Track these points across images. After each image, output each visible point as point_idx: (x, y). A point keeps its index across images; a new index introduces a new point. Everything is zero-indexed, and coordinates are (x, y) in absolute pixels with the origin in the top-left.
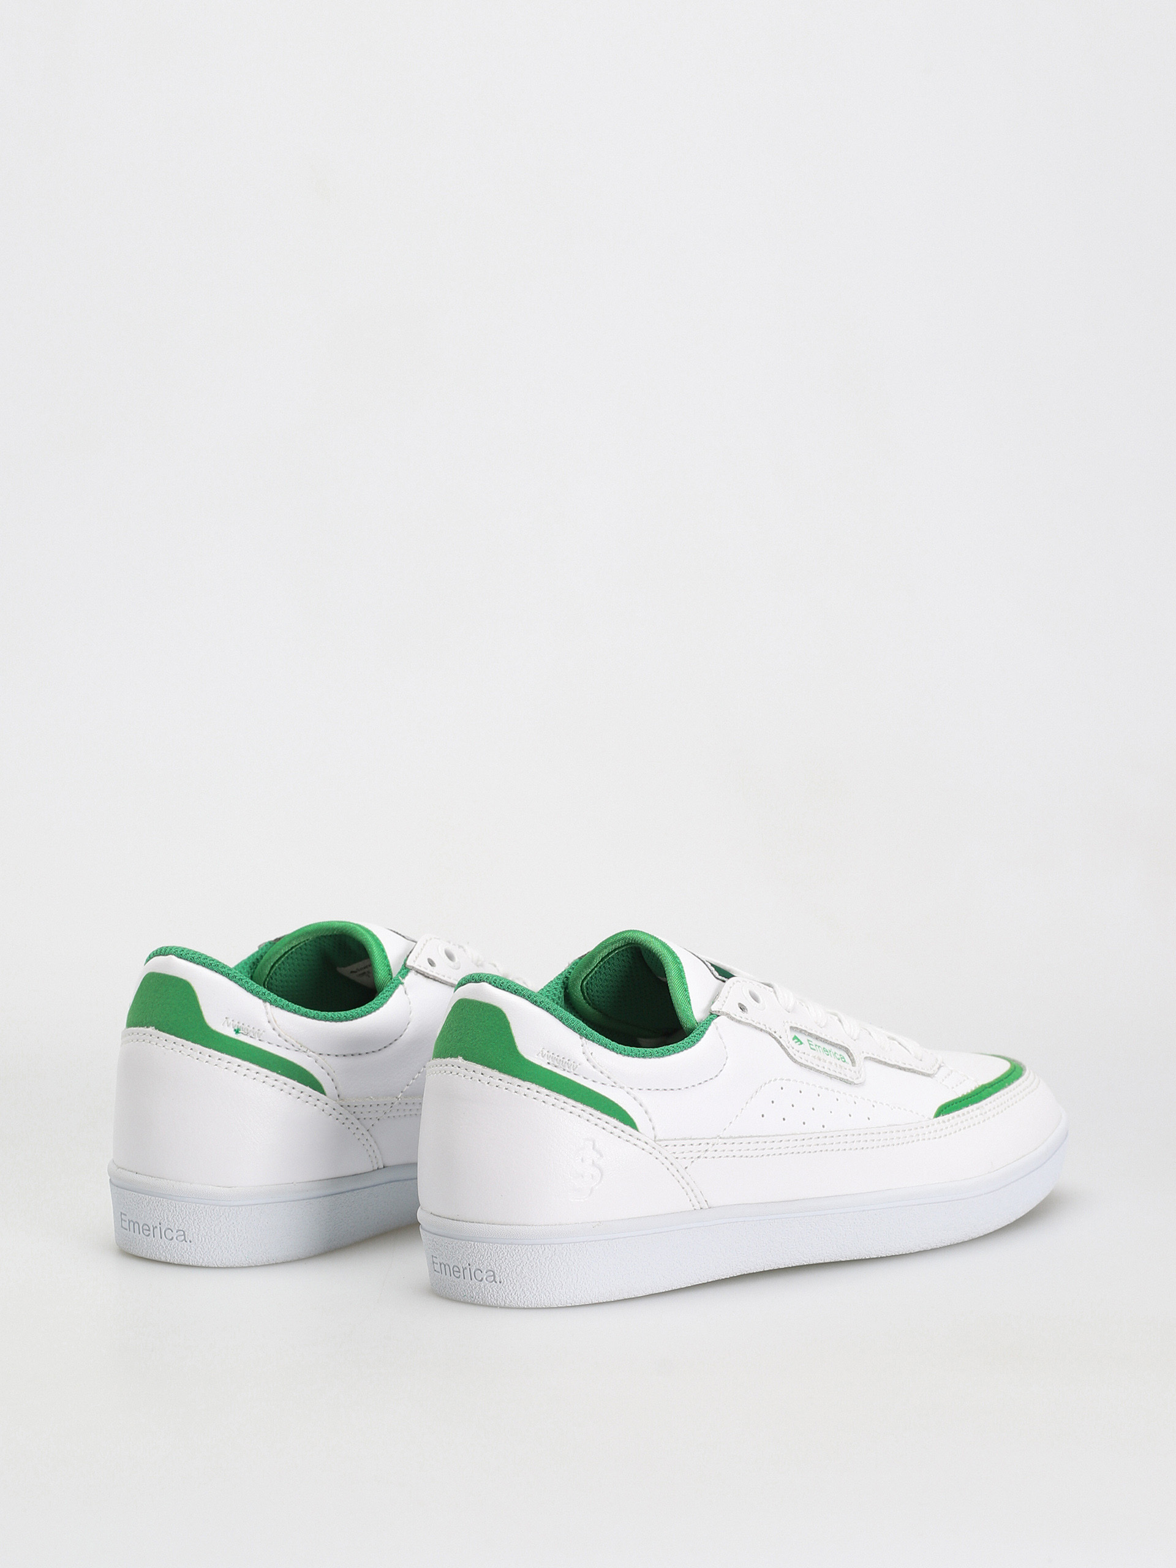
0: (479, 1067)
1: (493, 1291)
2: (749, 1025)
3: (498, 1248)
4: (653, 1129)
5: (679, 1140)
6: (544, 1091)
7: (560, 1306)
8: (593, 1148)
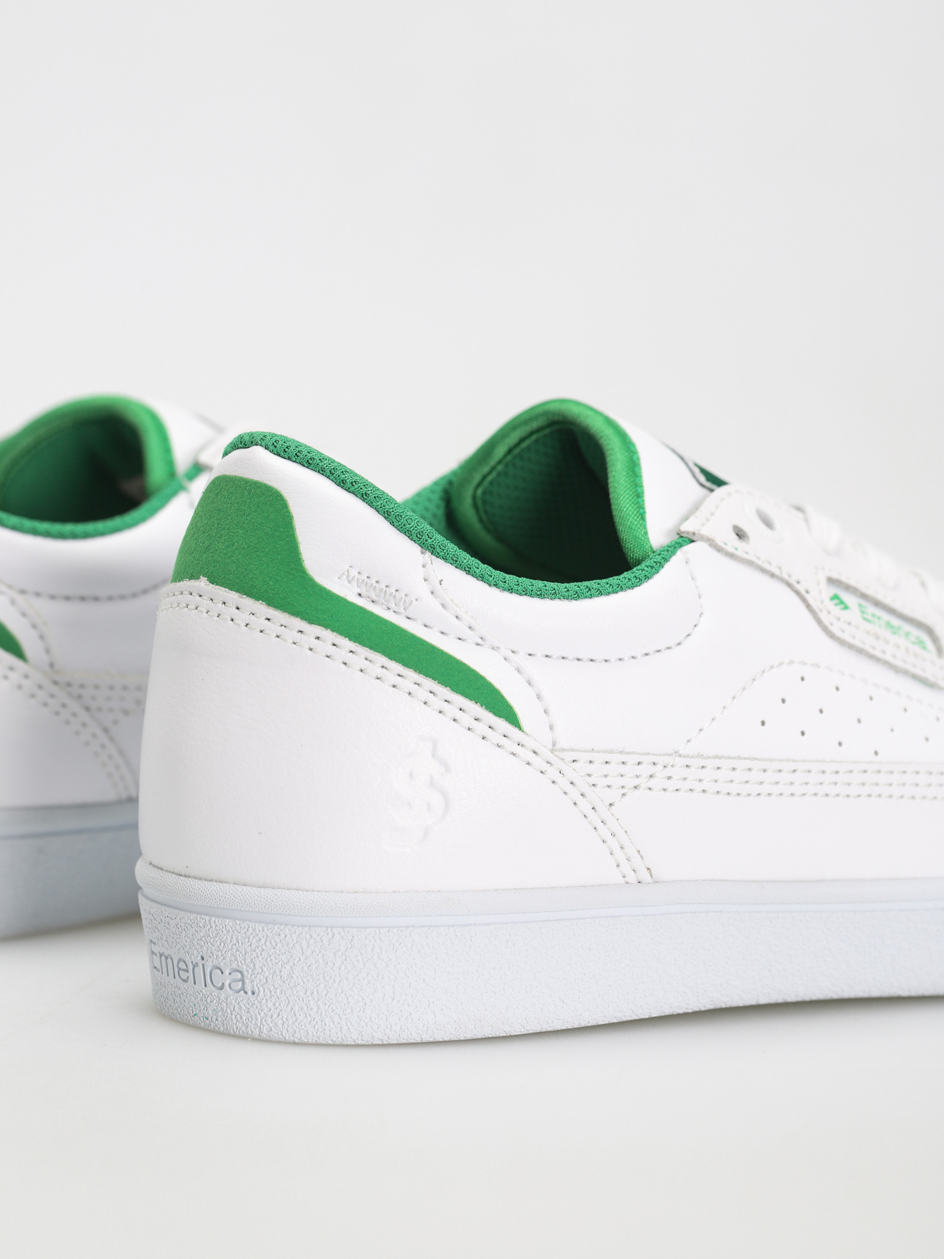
0: (233, 596)
1: (240, 1008)
2: (750, 563)
3: (251, 929)
4: (551, 728)
5: (599, 752)
6: (346, 644)
7: (360, 1042)
8: (433, 756)
